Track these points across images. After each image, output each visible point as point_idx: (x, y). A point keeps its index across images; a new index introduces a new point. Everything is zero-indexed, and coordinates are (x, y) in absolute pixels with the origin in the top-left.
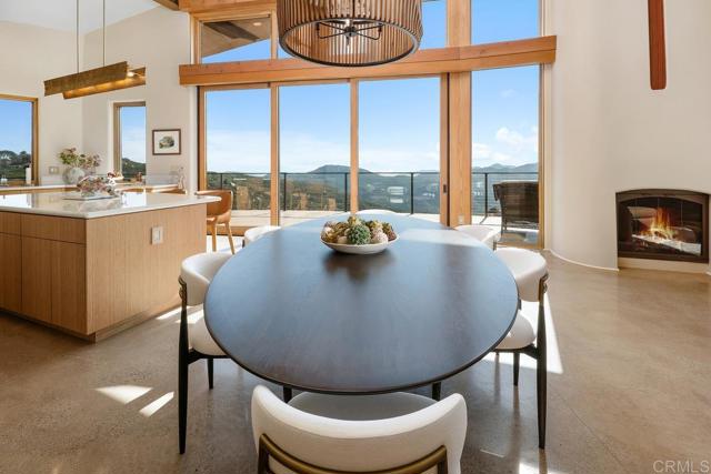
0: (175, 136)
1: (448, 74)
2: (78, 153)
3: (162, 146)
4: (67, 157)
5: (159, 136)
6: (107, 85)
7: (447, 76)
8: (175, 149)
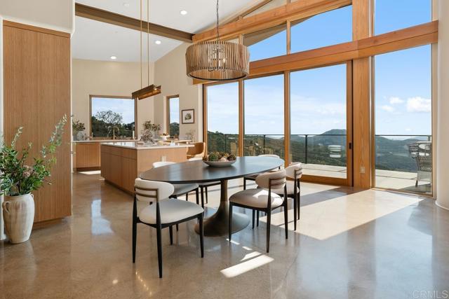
0: (191, 112)
1: (352, 61)
2: (152, 123)
3: (186, 119)
4: (147, 126)
5: (185, 113)
6: (151, 93)
7: (351, 62)
8: (191, 121)
